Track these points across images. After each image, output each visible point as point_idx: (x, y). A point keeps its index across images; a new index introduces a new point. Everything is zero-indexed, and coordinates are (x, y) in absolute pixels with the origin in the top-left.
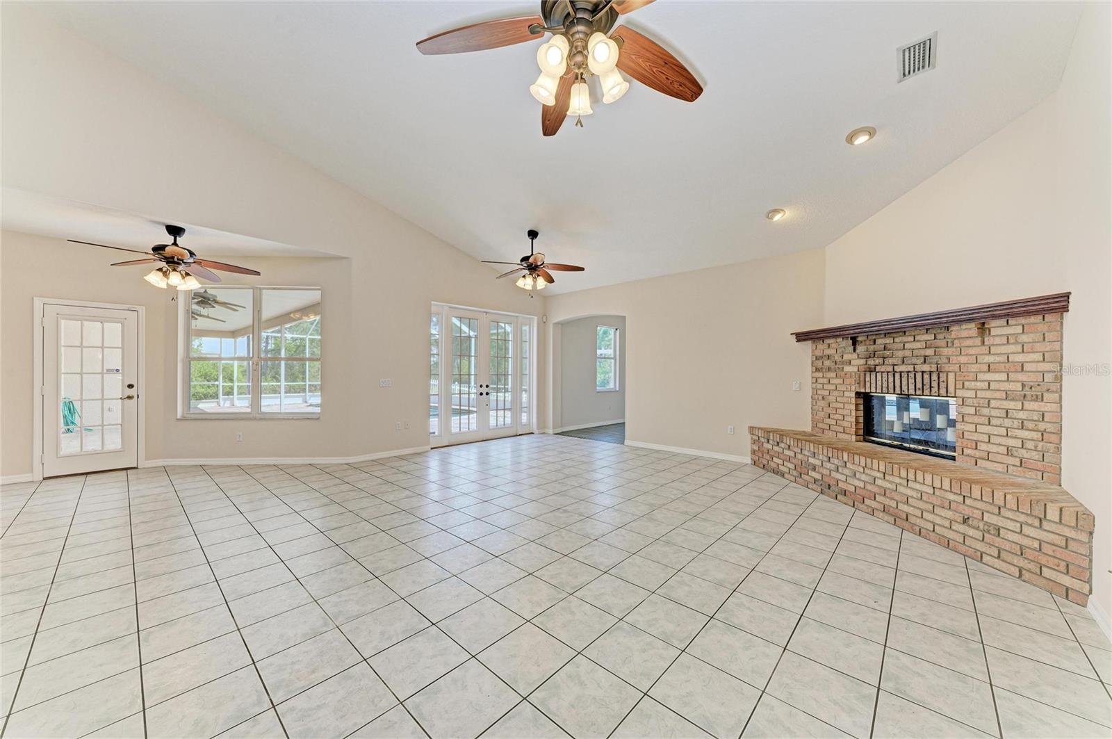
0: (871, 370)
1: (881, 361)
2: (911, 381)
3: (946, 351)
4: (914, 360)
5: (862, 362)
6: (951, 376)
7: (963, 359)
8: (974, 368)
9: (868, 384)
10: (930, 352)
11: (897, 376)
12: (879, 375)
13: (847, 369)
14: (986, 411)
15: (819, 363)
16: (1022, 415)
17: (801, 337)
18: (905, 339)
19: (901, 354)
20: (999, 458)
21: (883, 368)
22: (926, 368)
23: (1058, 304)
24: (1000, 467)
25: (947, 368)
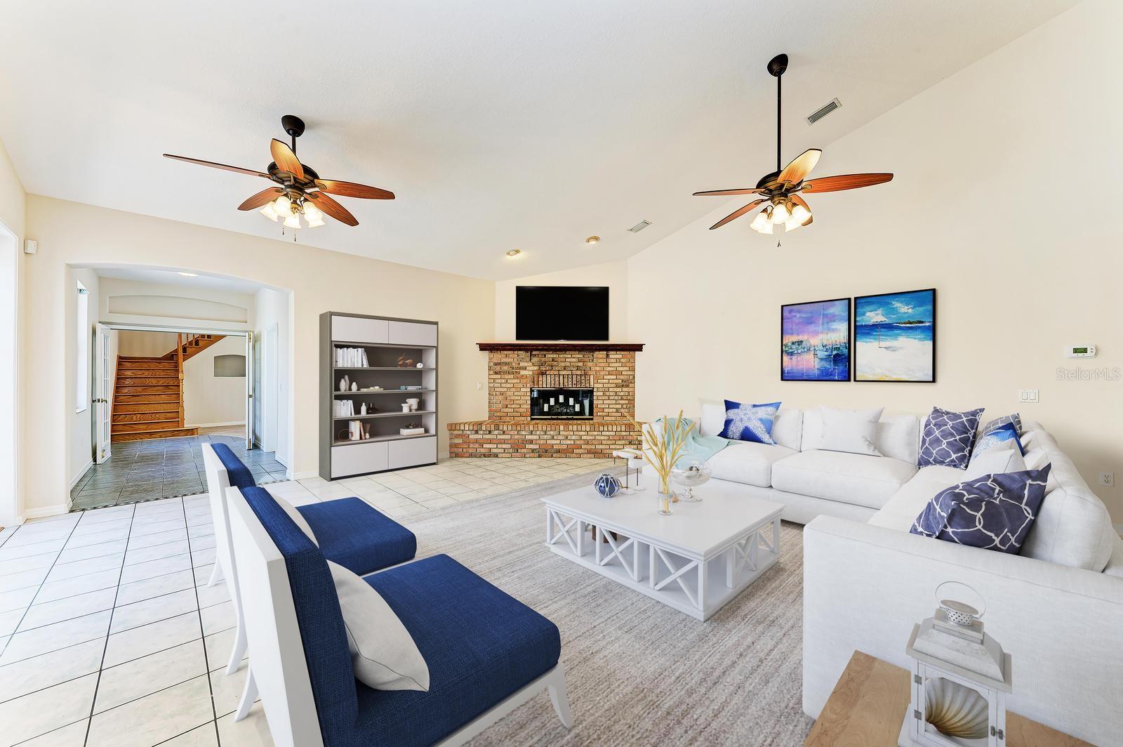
0: (542, 374)
1: (550, 368)
2: (570, 380)
3: (589, 364)
4: (572, 368)
5: (536, 368)
6: (592, 377)
7: (598, 369)
8: (602, 373)
9: (541, 383)
10: (581, 364)
11: (561, 377)
12: (549, 377)
13: (523, 372)
14: (607, 393)
15: (498, 368)
16: (622, 394)
17: (483, 347)
18: (566, 356)
19: (563, 364)
20: (613, 414)
21: (552, 372)
22: (579, 372)
23: (639, 348)
24: (613, 418)
25: (590, 373)
